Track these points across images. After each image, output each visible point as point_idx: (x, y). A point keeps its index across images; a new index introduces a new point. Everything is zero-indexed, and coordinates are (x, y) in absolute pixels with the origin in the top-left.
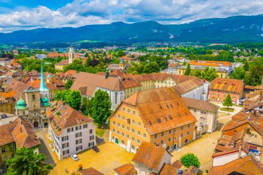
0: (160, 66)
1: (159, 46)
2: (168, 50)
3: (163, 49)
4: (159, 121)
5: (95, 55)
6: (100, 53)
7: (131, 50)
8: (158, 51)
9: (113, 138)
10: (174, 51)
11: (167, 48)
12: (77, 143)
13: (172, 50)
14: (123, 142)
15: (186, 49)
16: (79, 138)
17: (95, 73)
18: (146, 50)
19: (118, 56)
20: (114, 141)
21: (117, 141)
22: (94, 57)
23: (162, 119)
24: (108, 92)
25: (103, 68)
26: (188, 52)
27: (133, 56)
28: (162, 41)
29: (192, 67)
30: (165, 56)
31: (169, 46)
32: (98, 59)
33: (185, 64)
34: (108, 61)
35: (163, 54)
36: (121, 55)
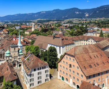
0: (83, 31)
1: (80, 21)
2: (86, 23)
3: (82, 22)
4: (90, 66)
5: (46, 26)
6: (47, 25)
7: (64, 23)
8: (80, 23)
9: (60, 76)
10: (89, 23)
11: (85, 22)
12: (38, 79)
13: (88, 23)
14: (67, 80)
15: (97, 22)
16: (39, 76)
17: (46, 36)
18: (73, 23)
19: (57, 27)
20: (61, 78)
21: (63, 79)
22: (45, 27)
23: (92, 65)
24: (55, 47)
25: (50, 33)
26: (98, 23)
27: (66, 26)
28: (81, 18)
29: (104, 32)
30: (85, 26)
31: (86, 21)
32: (47, 28)
33: (98, 30)
34: (52, 29)
35: (83, 25)
36: (59, 26)
